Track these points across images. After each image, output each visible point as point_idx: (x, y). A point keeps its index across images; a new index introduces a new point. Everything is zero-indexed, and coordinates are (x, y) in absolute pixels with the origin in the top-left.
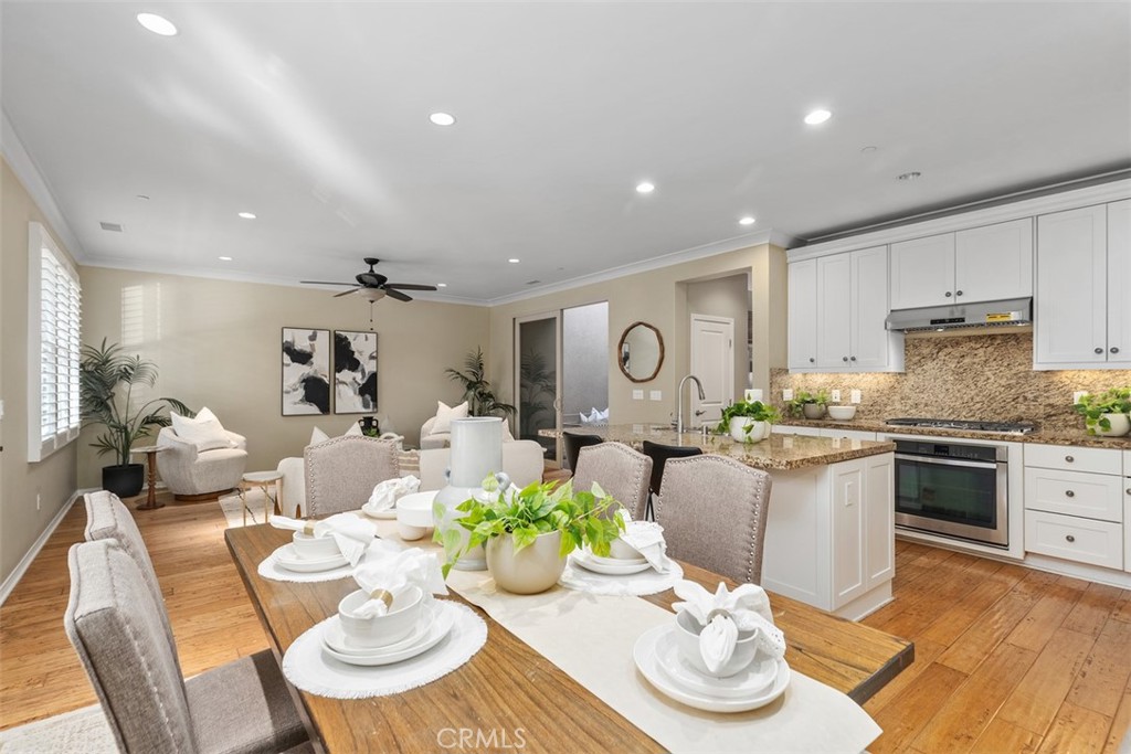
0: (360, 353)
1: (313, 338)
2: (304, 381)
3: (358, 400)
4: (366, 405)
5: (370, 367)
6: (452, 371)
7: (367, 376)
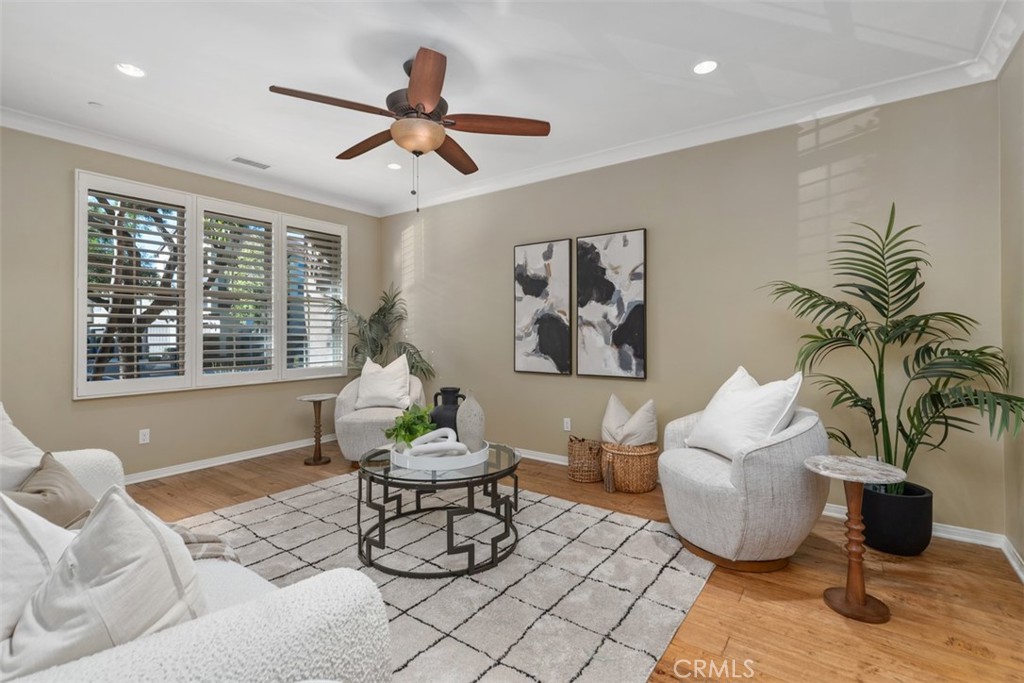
0: (616, 270)
1: (548, 255)
2: (538, 321)
3: (612, 353)
4: (624, 364)
5: (631, 293)
6: (794, 288)
7: (627, 310)
